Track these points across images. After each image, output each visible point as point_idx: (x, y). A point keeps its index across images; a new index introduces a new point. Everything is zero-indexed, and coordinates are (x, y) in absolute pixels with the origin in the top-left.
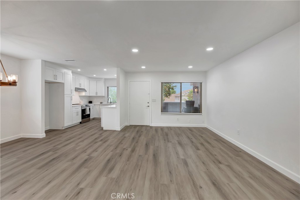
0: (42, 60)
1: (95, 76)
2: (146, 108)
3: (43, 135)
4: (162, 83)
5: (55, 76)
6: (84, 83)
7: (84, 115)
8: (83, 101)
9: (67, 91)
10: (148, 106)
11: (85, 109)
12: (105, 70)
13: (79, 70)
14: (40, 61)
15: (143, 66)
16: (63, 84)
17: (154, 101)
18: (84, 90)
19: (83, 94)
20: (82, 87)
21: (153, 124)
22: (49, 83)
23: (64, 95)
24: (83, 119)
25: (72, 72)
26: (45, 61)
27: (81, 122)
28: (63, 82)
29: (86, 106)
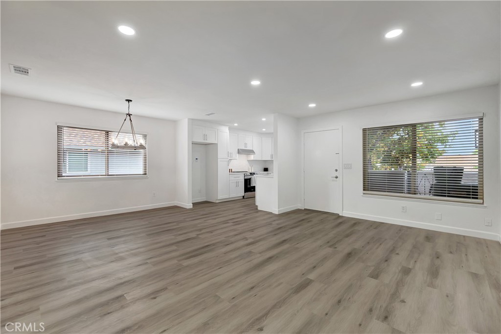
0: (189, 119)
1: (264, 130)
2: (333, 180)
3: (189, 206)
4: (364, 130)
5: (205, 136)
6: (252, 141)
7: (248, 186)
8: (253, 168)
9: (221, 154)
10: (337, 177)
12: (264, 119)
13: (236, 125)
14: (187, 119)
15: (313, 102)
16: (216, 144)
17: (348, 167)
18: (251, 152)
19: (252, 157)
20: (249, 148)
21: (347, 213)
22: (205, 145)
23: (218, 159)
24: (247, 193)
25: (229, 129)
26: (192, 120)
27: (243, 197)
28: (216, 143)
29: (251, 174)
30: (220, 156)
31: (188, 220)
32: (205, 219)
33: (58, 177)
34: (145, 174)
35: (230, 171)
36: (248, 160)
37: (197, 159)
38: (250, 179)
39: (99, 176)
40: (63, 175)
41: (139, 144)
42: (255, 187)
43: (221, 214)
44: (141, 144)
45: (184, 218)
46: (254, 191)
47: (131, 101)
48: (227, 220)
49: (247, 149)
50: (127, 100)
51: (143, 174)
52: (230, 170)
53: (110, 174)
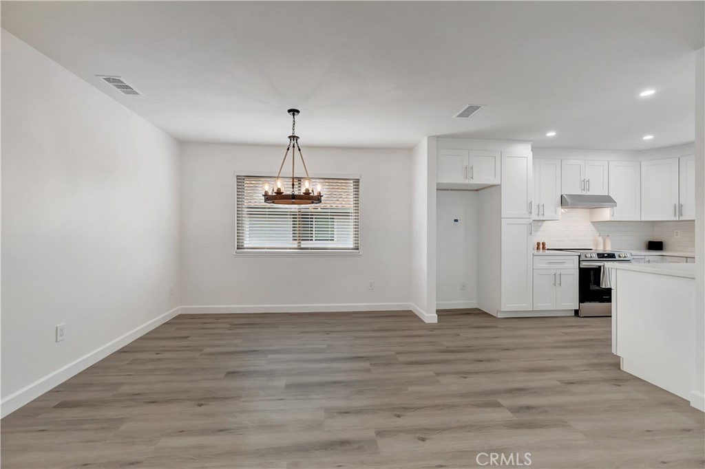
0: (431, 137)
1: (648, 137)
3: (430, 318)
5: (468, 170)
7: (592, 287)
8: (607, 242)
11: (600, 267)
13: (551, 134)
18: (606, 200)
19: (606, 214)
20: (596, 190)
22: (477, 190)
23: (501, 218)
24: (586, 304)
25: (533, 149)
26: (438, 137)
27: (577, 312)
28: (497, 182)
29: (601, 256)
30: (506, 211)
31: (401, 358)
32: (439, 368)
33: (238, 249)
34: (357, 249)
35: (541, 246)
36: (594, 223)
37: (456, 221)
38: (598, 270)
39: (286, 249)
40: (245, 246)
41: (303, 191)
42: (609, 290)
43: (489, 360)
44: (307, 190)
45: (399, 349)
46: (609, 300)
47: (298, 112)
48: (497, 393)
49: (588, 193)
50: (290, 111)
51: (352, 249)
52: (538, 244)
53: (302, 246)
